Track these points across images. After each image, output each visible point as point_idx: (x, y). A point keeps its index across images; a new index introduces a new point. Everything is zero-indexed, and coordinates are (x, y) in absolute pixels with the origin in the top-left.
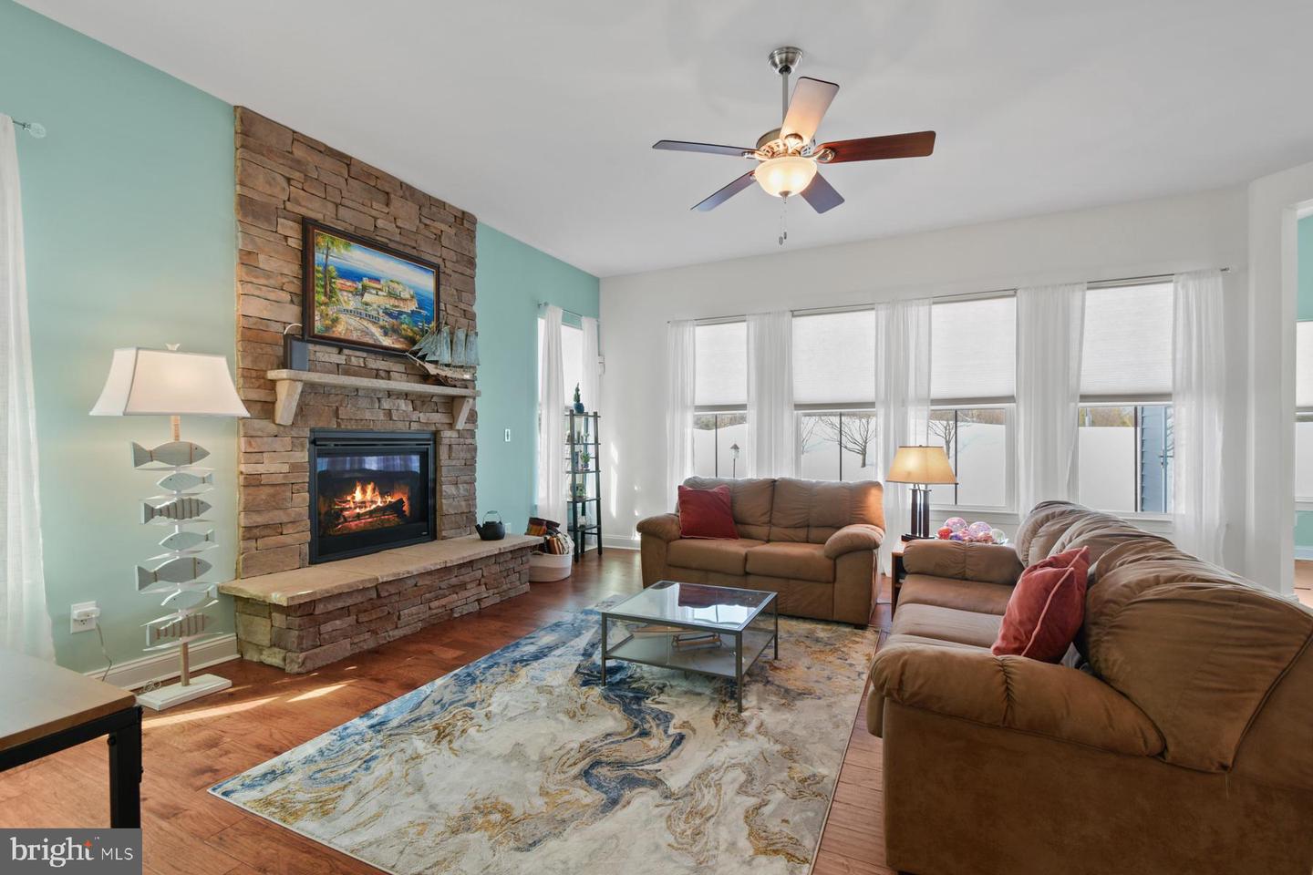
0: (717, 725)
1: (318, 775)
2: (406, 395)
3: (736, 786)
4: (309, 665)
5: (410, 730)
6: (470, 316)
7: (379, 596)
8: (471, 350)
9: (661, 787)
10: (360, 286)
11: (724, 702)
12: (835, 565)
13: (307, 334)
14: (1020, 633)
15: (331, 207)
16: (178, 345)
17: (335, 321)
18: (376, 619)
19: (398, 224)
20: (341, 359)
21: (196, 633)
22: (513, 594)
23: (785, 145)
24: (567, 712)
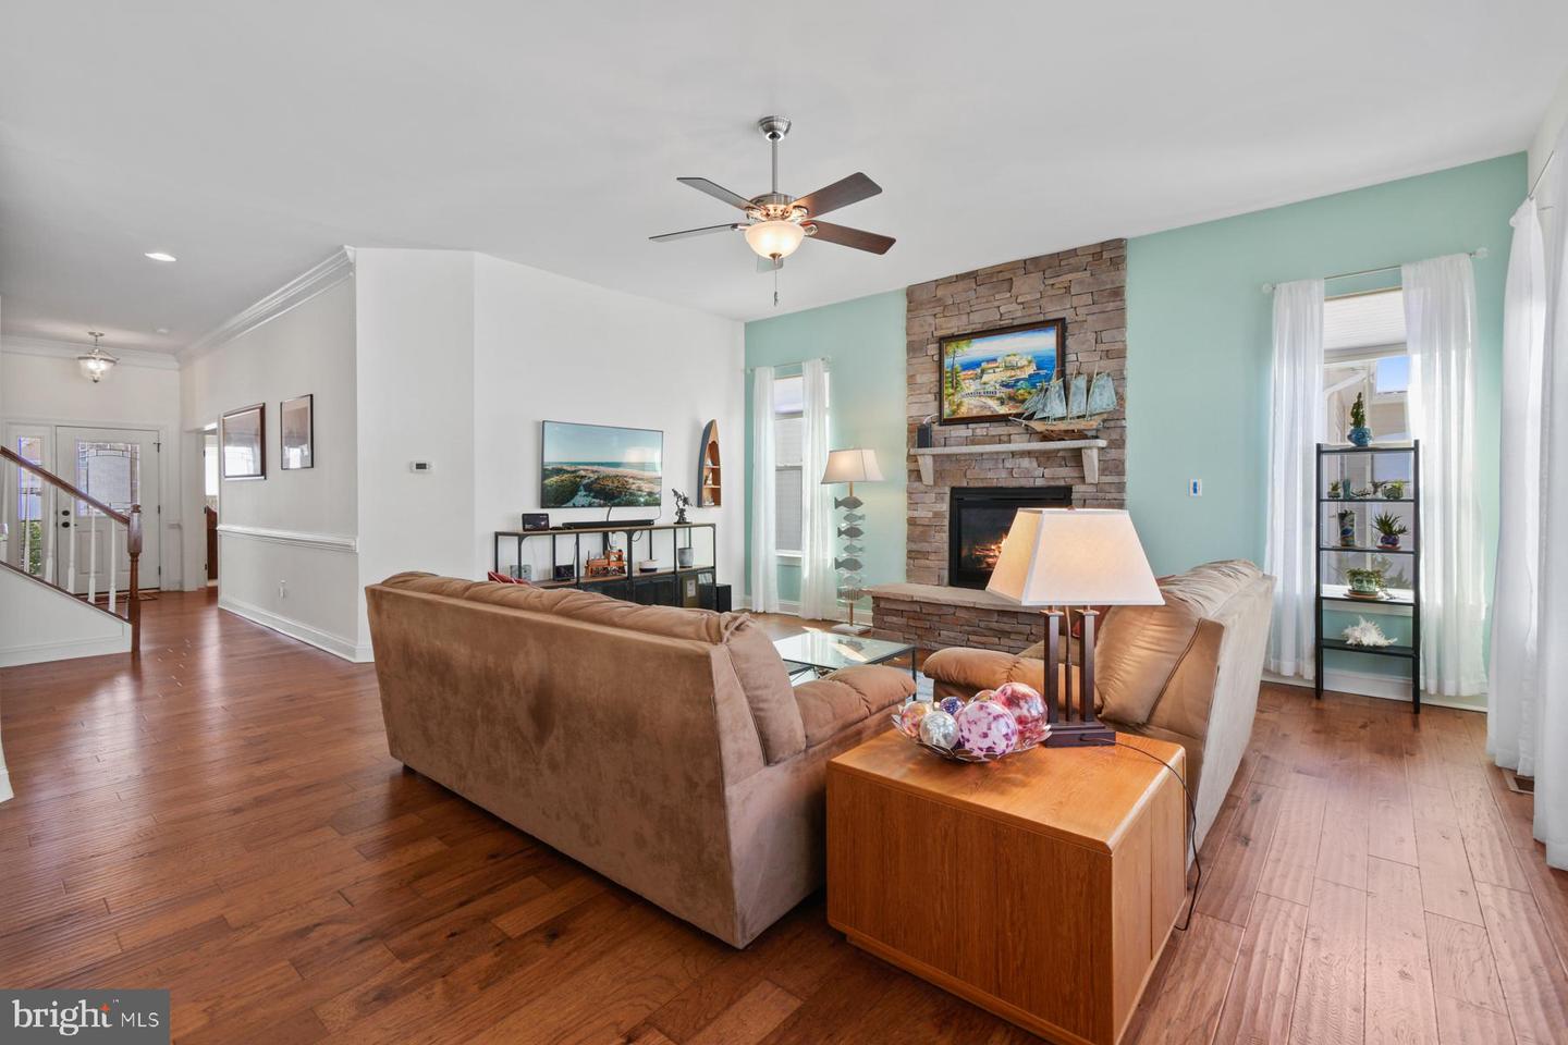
2: (1029, 454)
10: (979, 371)
13: (941, 419)
15: (964, 317)
17: (959, 405)
19: (1019, 301)
20: (969, 433)
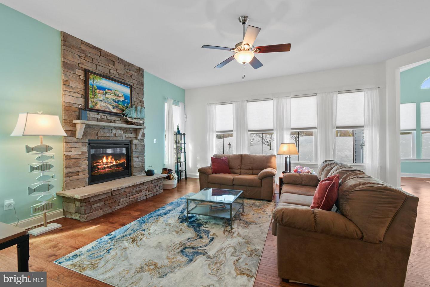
0: (224, 234)
1: (92, 256)
2: (121, 128)
3: (231, 253)
4: (88, 219)
5: (123, 239)
6: (142, 102)
7: (112, 195)
8: (142, 113)
9: (207, 255)
10: (105, 92)
11: (227, 226)
12: (261, 181)
13: (86, 108)
14: (319, 201)
15: (94, 66)
16: (42, 112)
17: (96, 104)
18: (111, 203)
19: (118, 72)
20: (98, 116)
21: (49, 209)
22: (157, 193)
23: (244, 47)
24: (176, 231)
